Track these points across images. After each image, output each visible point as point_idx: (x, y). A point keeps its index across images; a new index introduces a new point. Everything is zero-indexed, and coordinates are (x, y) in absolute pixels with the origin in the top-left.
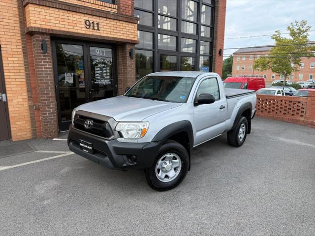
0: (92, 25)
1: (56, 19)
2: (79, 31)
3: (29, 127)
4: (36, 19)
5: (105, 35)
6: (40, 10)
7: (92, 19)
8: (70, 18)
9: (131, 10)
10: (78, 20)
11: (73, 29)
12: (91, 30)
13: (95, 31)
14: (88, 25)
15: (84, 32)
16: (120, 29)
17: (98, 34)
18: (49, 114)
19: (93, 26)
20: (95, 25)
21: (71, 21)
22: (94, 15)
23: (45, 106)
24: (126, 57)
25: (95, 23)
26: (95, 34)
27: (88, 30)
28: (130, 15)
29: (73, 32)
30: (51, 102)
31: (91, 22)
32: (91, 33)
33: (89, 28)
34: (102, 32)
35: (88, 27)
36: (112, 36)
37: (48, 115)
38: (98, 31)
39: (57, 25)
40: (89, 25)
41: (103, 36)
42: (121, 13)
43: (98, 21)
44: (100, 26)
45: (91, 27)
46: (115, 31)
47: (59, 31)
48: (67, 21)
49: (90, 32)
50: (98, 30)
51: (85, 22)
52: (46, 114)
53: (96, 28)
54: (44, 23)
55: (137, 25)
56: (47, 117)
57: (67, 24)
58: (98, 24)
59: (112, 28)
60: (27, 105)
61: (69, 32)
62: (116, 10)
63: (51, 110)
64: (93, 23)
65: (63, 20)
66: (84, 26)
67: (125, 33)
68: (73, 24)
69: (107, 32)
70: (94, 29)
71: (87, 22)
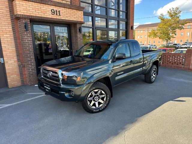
0: (55, 12)
1: (33, 9)
2: (48, 17)
3: (20, 78)
4: (21, 9)
5: (64, 19)
6: (23, 3)
7: (56, 8)
8: (42, 8)
9: (78, 2)
10: (47, 9)
11: (44, 15)
14: (53, 12)
15: (51, 17)
16: (73, 15)
17: (60, 18)
20: (58, 13)
21: (43, 10)
22: (57, 6)
23: (29, 65)
24: (77, 32)
25: (58, 11)
26: (58, 18)
27: (53, 15)
29: (45, 17)
30: (32, 62)
31: (55, 10)
32: (55, 18)
33: (54, 14)
34: (62, 17)
35: (53, 14)
36: (68, 19)
37: (31, 70)
38: (59, 16)
39: (34, 13)
42: (73, 4)
43: (59, 10)
44: (60, 13)
45: (55, 14)
46: (70, 16)
47: (35, 16)
48: (40, 10)
50: (60, 15)
51: (52, 11)
52: (30, 70)
53: (58, 14)
54: (26, 12)
55: (83, 12)
56: (31, 71)
57: (40, 12)
58: (59, 11)
59: (68, 14)
60: (17, 65)
61: (42, 17)
62: (70, 3)
63: (33, 67)
64: (56, 11)
65: (37, 9)
66: (51, 13)
67: (76, 17)
68: (43, 12)
69: (65, 17)
70: (57, 15)
71: (53, 10)
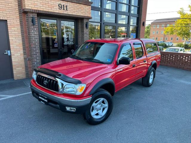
1: (41, 3)
2: (55, 11)
3: (25, 71)
4: (29, 3)
5: (71, 14)
7: (63, 3)
10: (54, 4)
11: (51, 9)
12: (62, 10)
13: (65, 11)
14: (60, 7)
15: (57, 12)
17: (67, 13)
18: (36, 63)
19: (64, 8)
21: (50, 5)
23: (34, 58)
24: (84, 27)
25: (65, 6)
26: (64, 13)
27: (60, 10)
29: (52, 12)
30: (37, 56)
31: (62, 5)
32: (62, 12)
34: (69, 11)
35: (60, 8)
36: (75, 14)
38: (66, 11)
39: (41, 7)
40: (61, 7)
41: (69, 14)
43: (67, 4)
44: (68, 8)
46: (77, 11)
47: (42, 11)
48: (48, 4)
50: (67, 10)
53: (65, 9)
54: (34, 6)
55: (90, 7)
56: (35, 65)
57: (48, 6)
58: (66, 6)
59: (75, 9)
60: (23, 58)
63: (38, 61)
64: (63, 6)
65: (45, 4)
66: (58, 8)
67: (83, 12)
68: (51, 7)
69: (72, 12)
70: (64, 9)
71: (60, 5)
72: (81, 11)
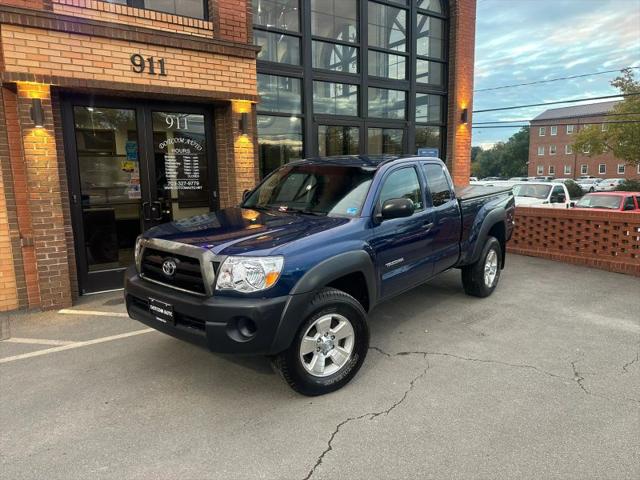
0: (147, 64)
1: (64, 54)
2: (117, 79)
3: (14, 284)
4: (18, 56)
5: (181, 85)
6: (28, 37)
7: (146, 53)
8: (95, 52)
10: (115, 54)
11: (104, 73)
12: (145, 75)
13: (157, 77)
14: (138, 65)
15: (129, 81)
16: (214, 72)
17: (164, 84)
18: (50, 256)
19: (152, 68)
20: (155, 65)
21: (100, 59)
22: (151, 44)
23: (40, 239)
24: (232, 130)
25: (155, 60)
26: (154, 83)
27: (139, 75)
28: (244, 41)
29: (104, 82)
30: (54, 232)
31: (145, 58)
32: (147, 82)
33: (141, 72)
34: (173, 79)
35: (138, 69)
36: (197, 87)
37: (48, 258)
38: (162, 78)
39: (65, 67)
40: (142, 65)
41: (174, 89)
42: (223, 38)
43: (162, 55)
44: (166, 66)
45: (147, 70)
46: (203, 76)
47: (69, 79)
48: (91, 57)
49: (143, 80)
50: (163, 74)
51: (132, 59)
52: (44, 257)
53: (157, 71)
54: (36, 64)
55: (254, 62)
56: (47, 262)
57: (90, 63)
58: (161, 62)
59: (194, 70)
60: (7, 239)
62: (211, 33)
63: (56, 248)
64: (150, 60)
65: (79, 56)
66: (129, 68)
67: (227, 79)
68: (102, 65)
69: (184, 80)
70: (152, 73)
71: (137, 58)
72: (218, 78)
